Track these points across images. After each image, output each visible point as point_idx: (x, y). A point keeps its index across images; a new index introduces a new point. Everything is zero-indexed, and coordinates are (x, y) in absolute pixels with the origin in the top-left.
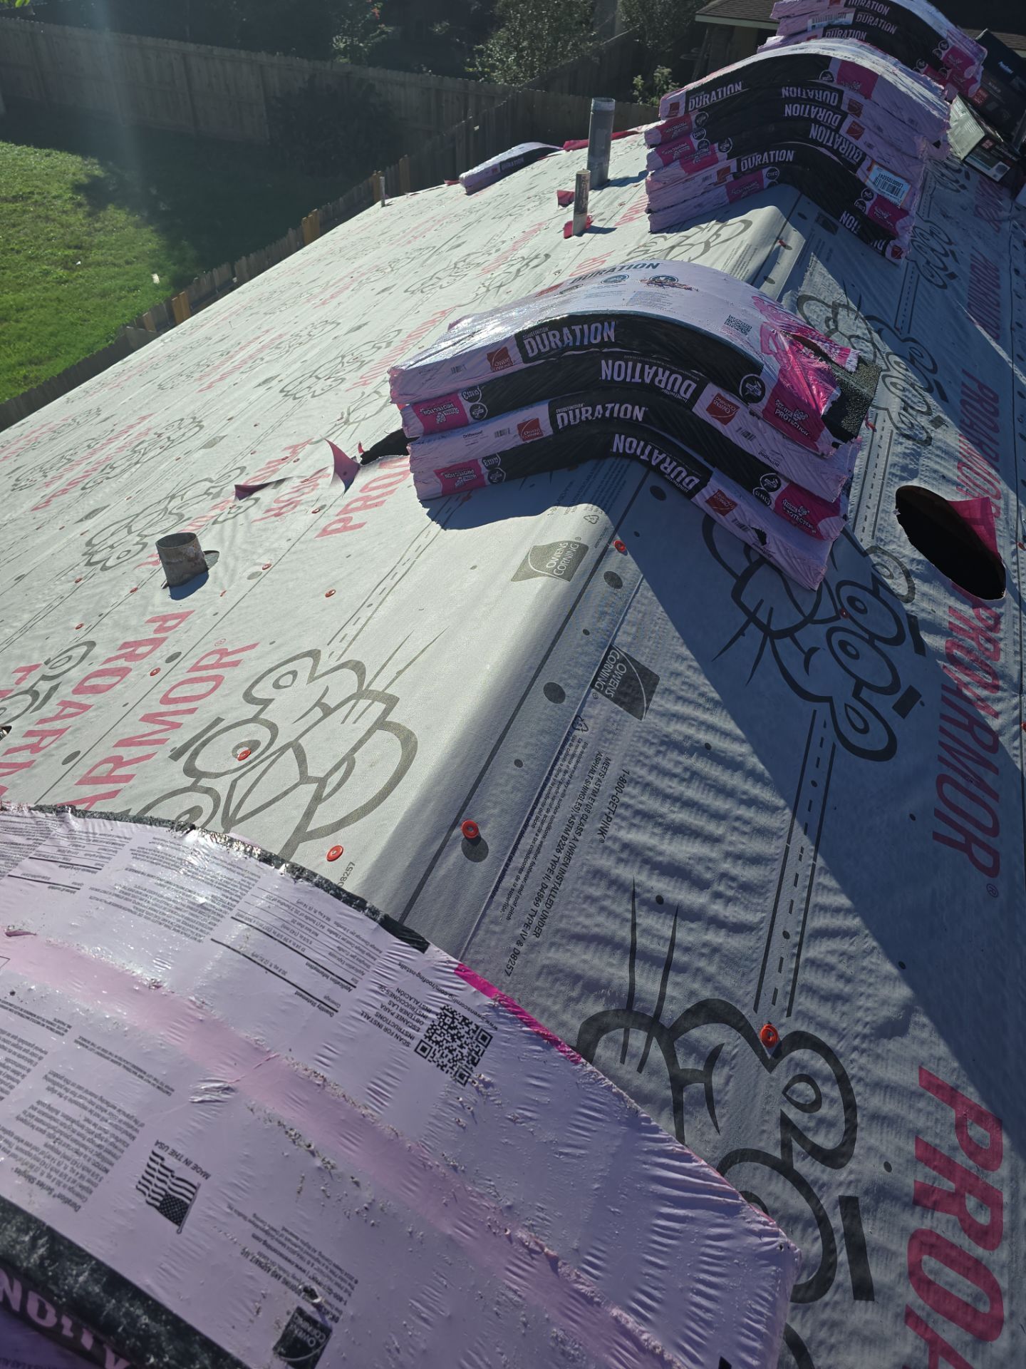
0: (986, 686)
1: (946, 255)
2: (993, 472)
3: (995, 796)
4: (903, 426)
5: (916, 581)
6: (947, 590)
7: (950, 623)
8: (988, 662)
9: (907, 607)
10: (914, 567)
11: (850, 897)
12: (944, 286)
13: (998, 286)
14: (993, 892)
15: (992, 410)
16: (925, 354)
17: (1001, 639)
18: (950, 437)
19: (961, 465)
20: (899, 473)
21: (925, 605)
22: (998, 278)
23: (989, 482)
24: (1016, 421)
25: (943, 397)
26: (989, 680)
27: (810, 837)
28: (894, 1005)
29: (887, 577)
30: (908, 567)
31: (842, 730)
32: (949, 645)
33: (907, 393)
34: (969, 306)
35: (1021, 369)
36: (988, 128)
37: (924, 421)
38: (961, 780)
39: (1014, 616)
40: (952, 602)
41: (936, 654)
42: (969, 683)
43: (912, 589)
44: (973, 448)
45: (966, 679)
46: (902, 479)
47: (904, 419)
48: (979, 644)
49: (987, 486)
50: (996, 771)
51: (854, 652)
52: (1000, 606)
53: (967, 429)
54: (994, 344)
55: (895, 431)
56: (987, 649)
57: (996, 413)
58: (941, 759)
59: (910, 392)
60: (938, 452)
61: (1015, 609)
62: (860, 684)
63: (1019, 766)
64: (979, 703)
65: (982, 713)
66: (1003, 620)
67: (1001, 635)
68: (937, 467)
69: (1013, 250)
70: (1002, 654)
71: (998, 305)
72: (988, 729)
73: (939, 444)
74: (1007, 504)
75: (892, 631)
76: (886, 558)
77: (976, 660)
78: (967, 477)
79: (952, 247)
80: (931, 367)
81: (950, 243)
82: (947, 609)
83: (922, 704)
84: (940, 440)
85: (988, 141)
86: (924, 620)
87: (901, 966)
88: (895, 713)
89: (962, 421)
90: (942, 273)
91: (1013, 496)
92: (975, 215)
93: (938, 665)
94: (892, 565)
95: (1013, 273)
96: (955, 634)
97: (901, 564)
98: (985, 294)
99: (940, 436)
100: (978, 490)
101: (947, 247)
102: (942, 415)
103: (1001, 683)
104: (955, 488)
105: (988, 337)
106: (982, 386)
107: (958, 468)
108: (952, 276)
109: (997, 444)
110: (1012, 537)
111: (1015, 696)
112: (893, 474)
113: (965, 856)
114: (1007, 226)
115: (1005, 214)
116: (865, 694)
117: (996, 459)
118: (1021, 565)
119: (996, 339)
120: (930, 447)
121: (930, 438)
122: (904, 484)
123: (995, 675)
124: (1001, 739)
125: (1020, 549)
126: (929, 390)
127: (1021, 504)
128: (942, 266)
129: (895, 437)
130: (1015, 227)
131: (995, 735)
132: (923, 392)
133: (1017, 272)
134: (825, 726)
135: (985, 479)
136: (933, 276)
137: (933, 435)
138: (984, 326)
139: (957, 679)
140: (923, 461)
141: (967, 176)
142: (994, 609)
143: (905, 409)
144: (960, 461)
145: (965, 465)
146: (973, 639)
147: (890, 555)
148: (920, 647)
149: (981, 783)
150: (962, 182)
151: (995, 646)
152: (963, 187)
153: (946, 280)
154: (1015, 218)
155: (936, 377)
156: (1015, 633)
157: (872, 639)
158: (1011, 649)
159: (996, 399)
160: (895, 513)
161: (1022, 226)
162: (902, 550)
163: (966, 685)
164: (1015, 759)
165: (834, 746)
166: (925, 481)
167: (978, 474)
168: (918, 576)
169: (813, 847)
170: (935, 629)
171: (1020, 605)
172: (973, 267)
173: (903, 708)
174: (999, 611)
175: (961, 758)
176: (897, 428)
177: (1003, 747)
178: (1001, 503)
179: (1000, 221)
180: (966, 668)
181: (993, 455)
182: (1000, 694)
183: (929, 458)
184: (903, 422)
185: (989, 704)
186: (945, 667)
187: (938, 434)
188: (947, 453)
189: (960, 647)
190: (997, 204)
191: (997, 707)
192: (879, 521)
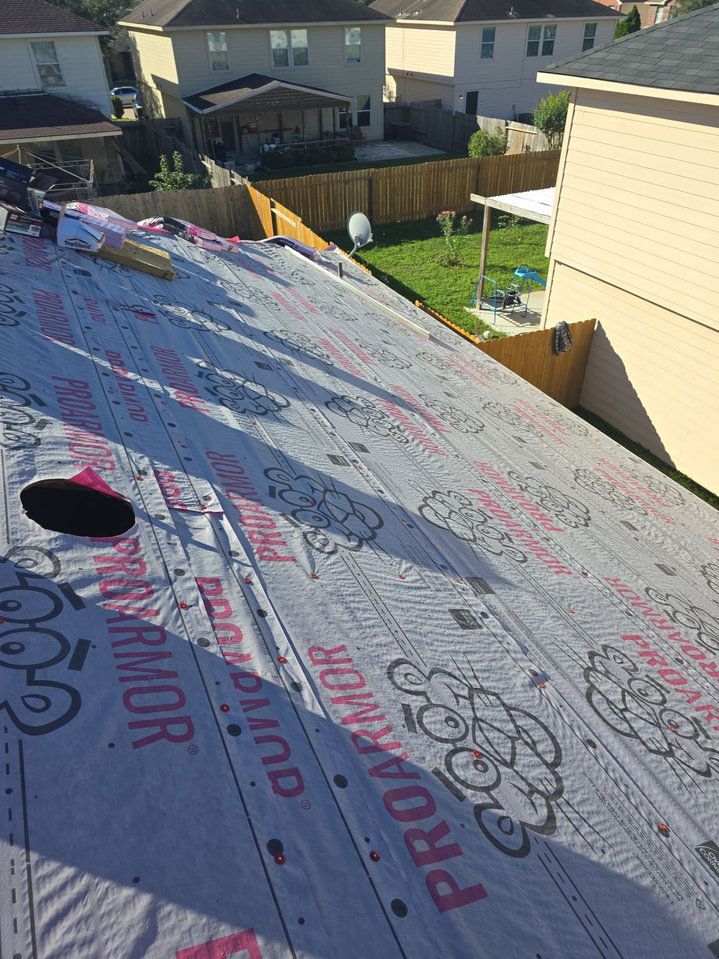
0: (142, 597)
1: (11, 301)
2: (100, 438)
3: (174, 674)
4: (11, 442)
5: (59, 555)
6: (88, 545)
7: (98, 569)
8: (139, 579)
9: (57, 580)
10: (53, 545)
11: (71, 865)
12: (17, 323)
13: (62, 308)
14: (194, 750)
15: (86, 395)
16: (15, 379)
17: (143, 555)
18: (58, 430)
19: (71, 446)
20: (18, 479)
21: (73, 568)
22: (60, 302)
23: (98, 447)
24: (107, 393)
25: (41, 404)
26: (144, 590)
27: (18, 844)
28: (138, 923)
29: (32, 567)
30: (48, 548)
31: (25, 722)
32: (103, 586)
33: (7, 416)
34: (43, 329)
35: (99, 357)
36: (10, 207)
37: (29, 429)
38: (144, 684)
39: (149, 532)
40: (96, 552)
41: (96, 599)
42: (129, 604)
43: (57, 563)
44: (78, 429)
45: (124, 603)
46: (22, 482)
47: (9, 436)
48: (127, 570)
49: (98, 451)
50: (169, 655)
51: (18, 647)
52: (135, 532)
53: (68, 418)
54: (72, 349)
55: (4, 449)
56: (134, 570)
57: (90, 395)
58: (122, 680)
59: (9, 413)
60: (50, 446)
61: (148, 527)
62: (31, 670)
63: (186, 638)
64: (142, 613)
65: (146, 619)
66: (140, 540)
67: (142, 552)
68: (52, 458)
69: (67, 279)
70: (148, 566)
71: (66, 320)
72: (155, 628)
73: (48, 440)
74: (118, 456)
75: (50, 605)
76: (25, 552)
77: (129, 583)
78: (79, 453)
79: (15, 294)
80: (24, 386)
81: (12, 291)
82: (92, 561)
83: (94, 647)
84: (47, 437)
85: (13, 215)
86: (75, 581)
87: (136, 880)
88: (72, 671)
89: (63, 414)
90: (12, 315)
91: (121, 448)
92: (28, 265)
93: (98, 607)
94: (32, 554)
95: (72, 295)
96: (104, 575)
97: (41, 550)
98: (53, 317)
99: (47, 434)
100: (91, 457)
101: (10, 295)
102: (44, 418)
103: (154, 587)
104: (72, 466)
105: (65, 346)
106: (71, 382)
107: (70, 450)
108: (22, 314)
109: (97, 417)
110: (129, 476)
111: (168, 588)
112: (13, 483)
113: (164, 740)
114: (56, 265)
115: (50, 257)
116: (39, 675)
117: (100, 428)
118: (142, 493)
119: (73, 344)
120: (41, 446)
121: (39, 440)
122: (26, 485)
123: (147, 584)
124: (166, 628)
125: (138, 482)
126: (28, 404)
127: (129, 450)
128: (10, 310)
129: (5, 453)
130: (63, 263)
131: (160, 629)
132: (21, 408)
133: (75, 292)
134: (6, 730)
135: (95, 447)
136: (4, 320)
137: (40, 436)
138: (60, 340)
139: (119, 607)
140: (36, 460)
141: (12, 240)
142: (131, 537)
143: (8, 428)
144: (69, 444)
145: (75, 445)
146: (120, 570)
147: (29, 548)
148: (78, 603)
149: (161, 674)
150: (9, 246)
151: (140, 564)
152: (11, 249)
153: (18, 319)
154: (61, 257)
155: (31, 392)
156: (153, 544)
157: (32, 625)
158: (153, 558)
159: (86, 386)
160: (23, 512)
161: (69, 260)
162: (38, 538)
163: (127, 607)
164: (181, 635)
165: (20, 742)
166: (45, 474)
167: (88, 446)
168: (59, 550)
169: (24, 851)
170: (86, 582)
171: (151, 522)
172: (36, 302)
173: (77, 664)
174: (135, 536)
175: (139, 666)
176: (5, 446)
177: (170, 634)
178: (113, 458)
179: (49, 263)
180: (123, 594)
181: (97, 426)
182: (155, 595)
183: (42, 455)
184: (9, 439)
185: (149, 608)
186: (105, 605)
187: (44, 434)
188: (57, 443)
189: (111, 582)
190: (43, 252)
191: (156, 607)
192: (10, 527)
